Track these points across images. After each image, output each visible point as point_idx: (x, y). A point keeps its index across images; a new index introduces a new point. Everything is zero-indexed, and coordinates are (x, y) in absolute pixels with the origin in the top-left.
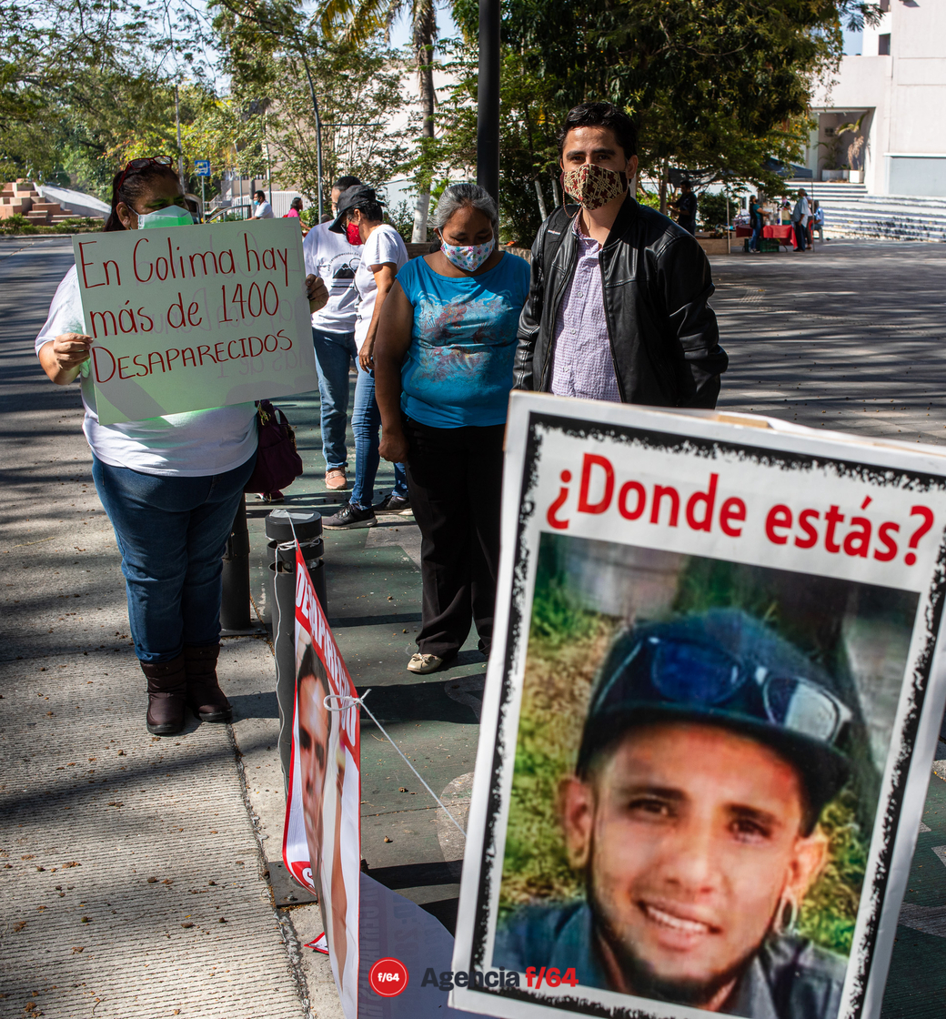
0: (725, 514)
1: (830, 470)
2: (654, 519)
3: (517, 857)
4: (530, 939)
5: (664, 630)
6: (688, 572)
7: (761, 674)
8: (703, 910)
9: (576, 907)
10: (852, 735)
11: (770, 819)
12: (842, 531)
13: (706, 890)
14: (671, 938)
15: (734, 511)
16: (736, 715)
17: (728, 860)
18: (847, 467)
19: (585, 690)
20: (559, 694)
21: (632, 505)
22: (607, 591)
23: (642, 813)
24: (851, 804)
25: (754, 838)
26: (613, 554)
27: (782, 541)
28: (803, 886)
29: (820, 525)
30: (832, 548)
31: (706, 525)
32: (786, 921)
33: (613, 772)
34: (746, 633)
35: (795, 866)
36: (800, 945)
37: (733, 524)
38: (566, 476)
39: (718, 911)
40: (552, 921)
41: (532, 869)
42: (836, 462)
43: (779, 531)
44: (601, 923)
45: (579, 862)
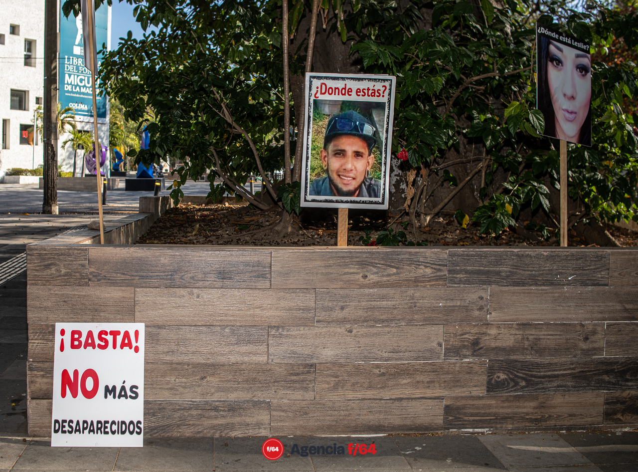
0: (348, 92)
1: (367, 81)
2: (335, 94)
3: (313, 169)
4: (317, 187)
5: (338, 116)
6: (342, 104)
7: (358, 123)
8: (352, 175)
9: (326, 178)
10: (376, 133)
11: (362, 153)
12: (370, 92)
13: (352, 170)
14: (345, 182)
15: (350, 90)
16: (354, 132)
17: (355, 163)
18: (370, 80)
19: (324, 131)
20: (319, 132)
21: (330, 92)
22: (327, 110)
23: (337, 155)
24: (378, 148)
25: (360, 157)
26: (328, 102)
27: (359, 95)
28: (370, 166)
29: (366, 91)
30: (368, 96)
31: (345, 94)
32: (368, 175)
33: (331, 147)
34: (354, 115)
35: (368, 162)
36: (371, 179)
37: (350, 93)
38: (317, 88)
39: (355, 174)
40: (321, 182)
41: (316, 171)
42: (368, 79)
43: (359, 94)
44: (331, 181)
45: (325, 168)
